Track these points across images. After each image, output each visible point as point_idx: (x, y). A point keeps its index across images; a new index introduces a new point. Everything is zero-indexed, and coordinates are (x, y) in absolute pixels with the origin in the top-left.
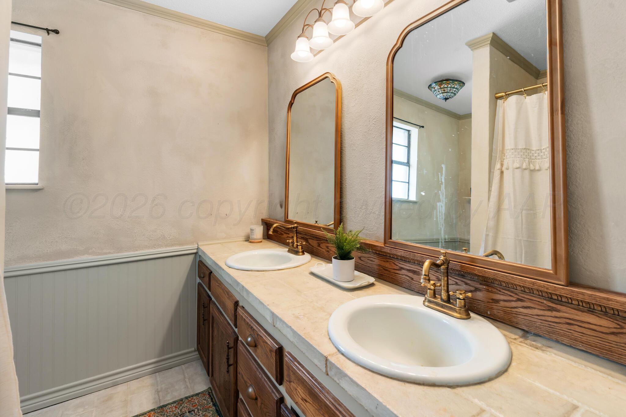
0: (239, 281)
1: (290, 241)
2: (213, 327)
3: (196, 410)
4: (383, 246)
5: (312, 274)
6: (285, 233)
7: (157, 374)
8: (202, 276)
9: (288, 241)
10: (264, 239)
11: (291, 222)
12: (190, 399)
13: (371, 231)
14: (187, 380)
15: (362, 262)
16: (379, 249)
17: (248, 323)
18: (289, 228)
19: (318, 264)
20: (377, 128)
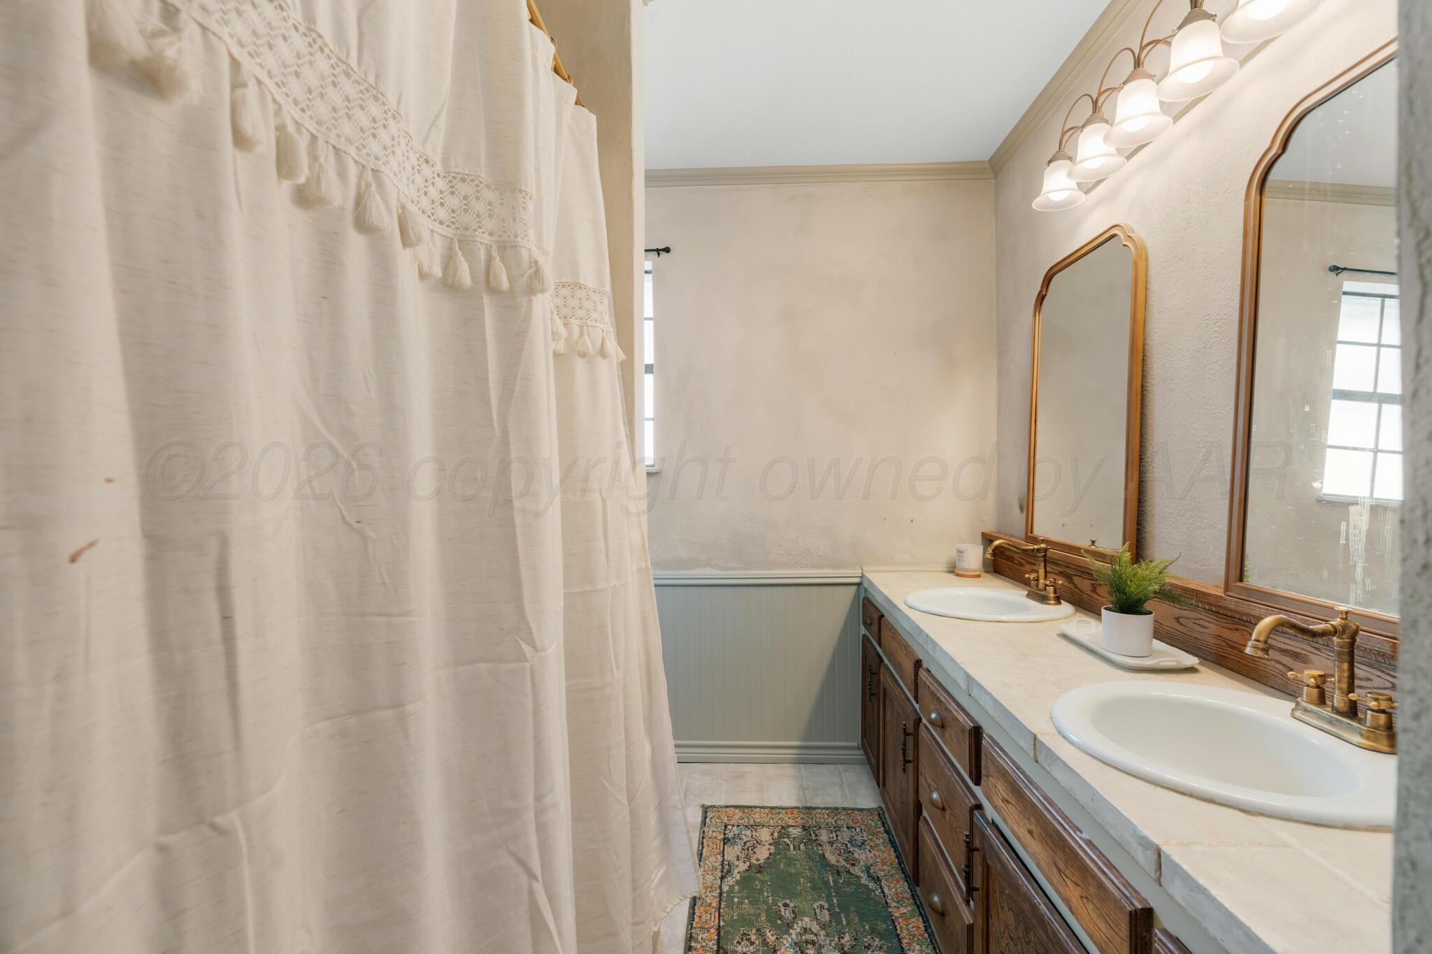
0: (922, 627)
1: (1032, 576)
2: (885, 706)
3: (858, 830)
4: (1223, 595)
5: (1065, 636)
6: (1027, 563)
7: (802, 765)
8: (869, 623)
9: (1027, 576)
10: (986, 572)
11: (1035, 540)
12: (849, 812)
13: (1206, 564)
14: (845, 786)
15: (1181, 628)
16: (1212, 601)
17: (933, 692)
18: (1027, 550)
19: (1079, 621)
20: (1223, 341)
